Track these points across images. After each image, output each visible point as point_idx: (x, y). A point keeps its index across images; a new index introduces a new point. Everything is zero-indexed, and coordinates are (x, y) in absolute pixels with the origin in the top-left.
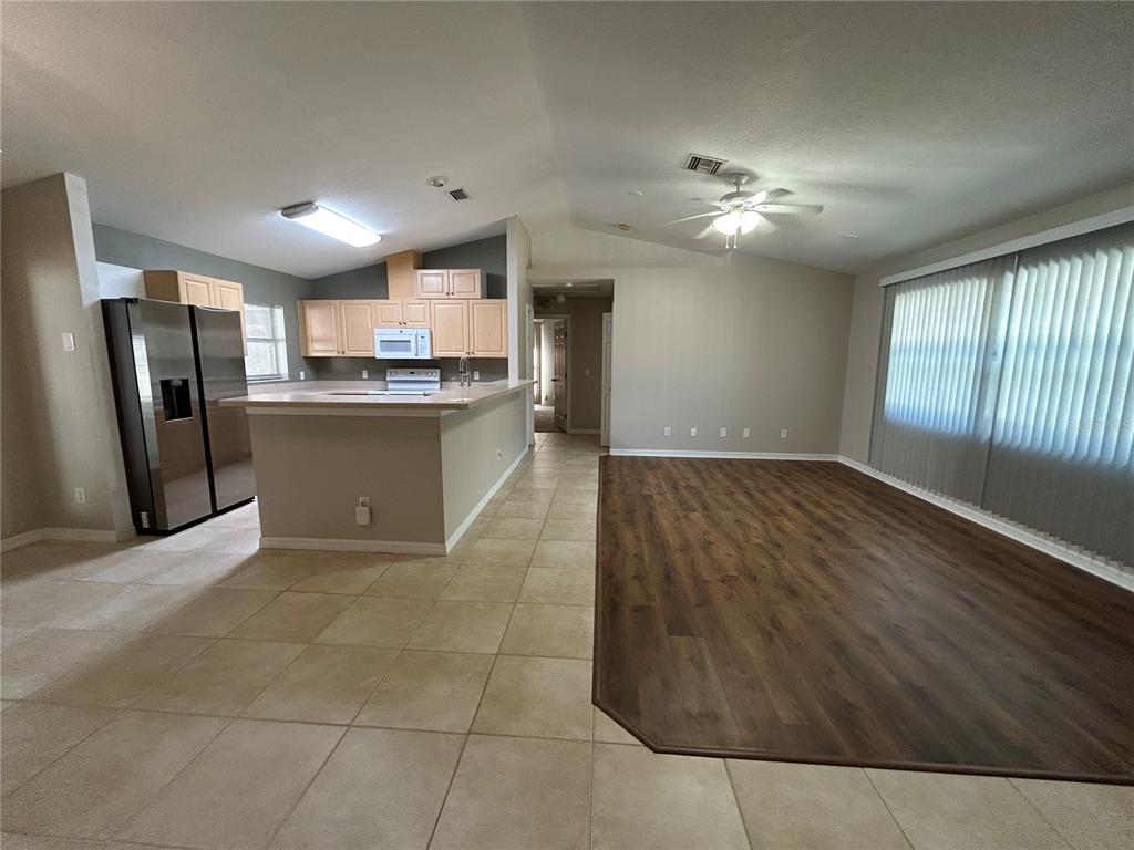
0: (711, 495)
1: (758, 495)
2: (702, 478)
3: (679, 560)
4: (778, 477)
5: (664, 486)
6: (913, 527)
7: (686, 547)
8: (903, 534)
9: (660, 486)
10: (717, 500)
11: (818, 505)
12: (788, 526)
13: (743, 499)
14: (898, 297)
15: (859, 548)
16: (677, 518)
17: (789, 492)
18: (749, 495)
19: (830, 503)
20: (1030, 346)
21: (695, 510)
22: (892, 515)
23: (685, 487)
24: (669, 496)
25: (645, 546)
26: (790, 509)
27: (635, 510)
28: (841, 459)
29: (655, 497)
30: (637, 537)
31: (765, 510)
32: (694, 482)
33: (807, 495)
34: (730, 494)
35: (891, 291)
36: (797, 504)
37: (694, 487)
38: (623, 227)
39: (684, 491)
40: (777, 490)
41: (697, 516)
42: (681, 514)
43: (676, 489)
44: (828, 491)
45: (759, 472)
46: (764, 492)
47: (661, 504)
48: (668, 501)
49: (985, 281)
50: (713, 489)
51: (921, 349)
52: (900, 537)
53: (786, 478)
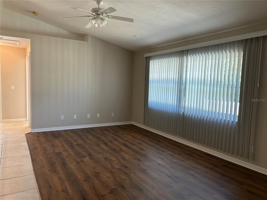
0: (90, 147)
1: (110, 144)
2: (83, 139)
3: (86, 187)
4: (114, 133)
5: (66, 146)
6: (166, 148)
7: (87, 178)
8: (165, 152)
9: (64, 146)
10: (93, 149)
11: (133, 144)
12: (127, 156)
13: (103, 146)
14: (150, 61)
15: (154, 161)
16: (78, 163)
17: (121, 140)
18: (106, 144)
19: (136, 142)
20: (193, 82)
21: (85, 157)
22: (157, 144)
23: (76, 145)
24: (71, 151)
25: (67, 184)
26: (124, 148)
27: (55, 163)
28: (133, 123)
29: (63, 153)
30: (60, 179)
31: (114, 150)
32: (80, 142)
33: (127, 140)
34: (98, 145)
35: (148, 59)
36: (126, 146)
37: (80, 144)
38: (34, 13)
39: (76, 147)
40: (116, 140)
41: (87, 159)
42: (79, 160)
43: (72, 147)
44: (134, 137)
45: (106, 132)
46: (111, 142)
47: (67, 157)
48: (70, 154)
49: (178, 59)
50: (89, 144)
51: (160, 81)
52: (164, 153)
53: (117, 133)
